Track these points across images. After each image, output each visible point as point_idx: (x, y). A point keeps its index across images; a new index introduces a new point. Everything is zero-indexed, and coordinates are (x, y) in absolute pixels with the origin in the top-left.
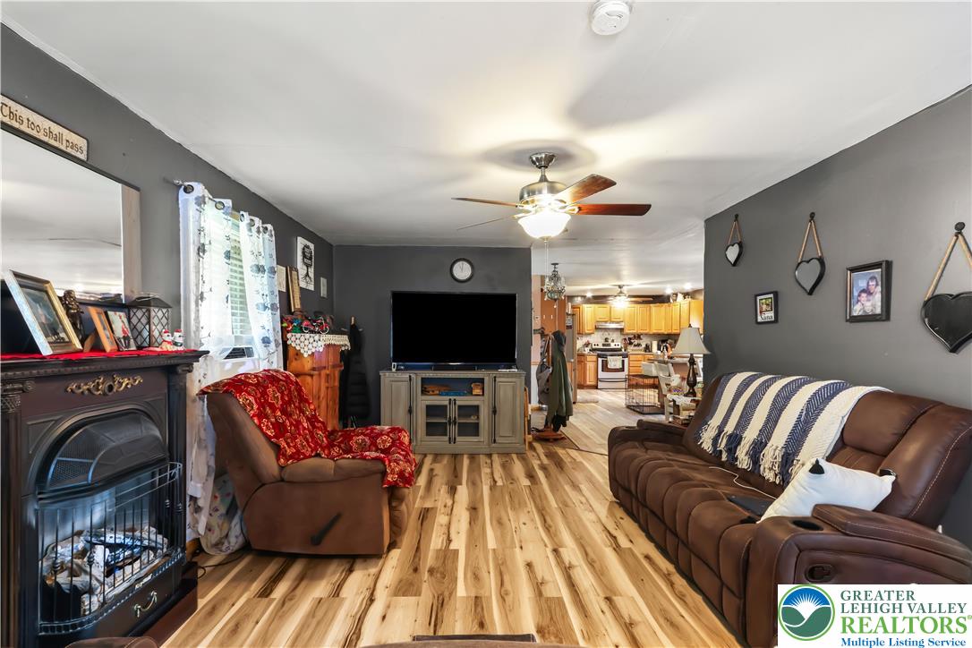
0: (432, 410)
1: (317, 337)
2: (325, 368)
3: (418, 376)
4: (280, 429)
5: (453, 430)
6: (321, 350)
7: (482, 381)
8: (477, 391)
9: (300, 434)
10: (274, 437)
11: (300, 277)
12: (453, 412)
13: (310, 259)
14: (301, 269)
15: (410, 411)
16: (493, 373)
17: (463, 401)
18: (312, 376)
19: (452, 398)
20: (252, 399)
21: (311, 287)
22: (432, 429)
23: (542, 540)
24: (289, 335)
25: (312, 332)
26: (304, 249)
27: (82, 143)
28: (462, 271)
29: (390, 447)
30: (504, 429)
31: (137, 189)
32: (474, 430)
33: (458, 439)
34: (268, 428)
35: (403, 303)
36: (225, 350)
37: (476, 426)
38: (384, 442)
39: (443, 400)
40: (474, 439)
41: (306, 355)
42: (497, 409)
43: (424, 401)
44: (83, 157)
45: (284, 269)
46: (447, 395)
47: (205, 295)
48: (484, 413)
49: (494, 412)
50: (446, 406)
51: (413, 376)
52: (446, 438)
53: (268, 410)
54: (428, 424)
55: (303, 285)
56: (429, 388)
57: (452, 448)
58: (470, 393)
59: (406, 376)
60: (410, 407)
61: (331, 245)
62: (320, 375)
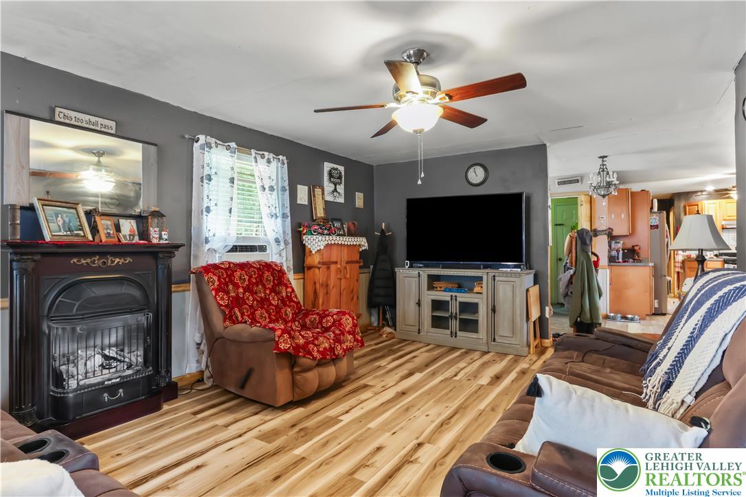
0: (437, 305)
1: (320, 238)
2: (336, 263)
3: (425, 272)
4: (237, 302)
5: (455, 324)
6: (322, 248)
7: (480, 279)
8: (477, 289)
9: (262, 308)
10: (226, 306)
11: (326, 193)
12: (454, 308)
13: (340, 178)
14: (328, 187)
15: (419, 304)
16: (492, 272)
17: (464, 297)
18: (319, 268)
19: (454, 294)
20: (215, 278)
21: (341, 200)
22: (438, 322)
23: (422, 433)
24: (304, 237)
25: (322, 234)
26: (330, 171)
27: (113, 124)
28: (476, 175)
29: (331, 327)
30: (503, 329)
31: (155, 145)
32: (470, 325)
33: (459, 333)
34: (222, 299)
35: (419, 210)
37: (476, 322)
38: (327, 321)
39: (444, 296)
40: (474, 335)
41: (314, 252)
42: (497, 309)
43: (429, 296)
44: (113, 132)
45: (307, 188)
46: (450, 291)
47: (211, 208)
48: (482, 315)
49: (494, 310)
50: (449, 302)
51: (421, 273)
52: (448, 332)
53: (231, 287)
54: (433, 317)
55: (329, 198)
56: (436, 284)
57: (453, 342)
58: (471, 290)
59: (415, 272)
60: (419, 300)
61: (372, 166)
62: (328, 268)
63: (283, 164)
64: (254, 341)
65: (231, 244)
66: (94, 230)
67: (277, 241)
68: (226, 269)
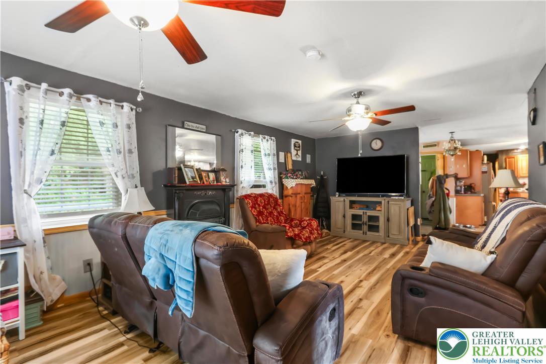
0: (355, 217)
1: (293, 180)
2: (300, 194)
3: (348, 199)
4: (260, 213)
5: (365, 228)
6: (294, 186)
7: (380, 203)
8: (378, 208)
9: (271, 217)
10: (256, 215)
11: (293, 155)
12: (365, 219)
13: (299, 147)
14: (294, 152)
15: (344, 216)
16: (387, 199)
17: (370, 213)
18: (292, 197)
19: (365, 211)
20: (250, 201)
21: (300, 159)
22: (355, 226)
23: (362, 275)
24: (283, 180)
25: (293, 178)
26: (295, 143)
27: (204, 127)
28: (377, 145)
29: (306, 226)
30: (394, 230)
31: (220, 136)
32: (374, 228)
33: (368, 233)
34: (254, 212)
35: (343, 164)
36: (250, 185)
37: (378, 227)
38: (304, 224)
39: (360, 212)
40: (377, 234)
41: (289, 188)
42: (390, 219)
43: (350, 212)
44: (205, 131)
45: (283, 153)
46: (362, 209)
47: (243, 166)
48: (382, 223)
49: (388, 220)
50: (361, 215)
51: (345, 199)
52: (362, 232)
53: (257, 206)
54: (352, 223)
55: (294, 158)
56: (354, 205)
57: (364, 237)
58: (375, 209)
59: (342, 199)
60: (344, 215)
61: (314, 139)
62: (296, 197)
63: (274, 141)
64: (274, 232)
65: (252, 184)
66: (201, 178)
67: (271, 182)
68: (254, 197)
